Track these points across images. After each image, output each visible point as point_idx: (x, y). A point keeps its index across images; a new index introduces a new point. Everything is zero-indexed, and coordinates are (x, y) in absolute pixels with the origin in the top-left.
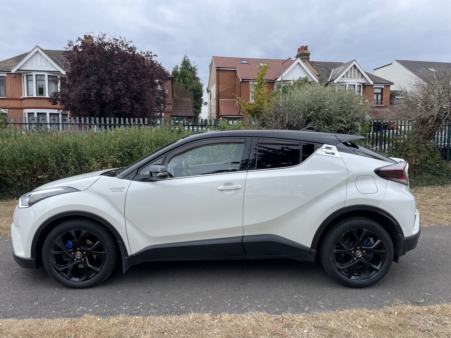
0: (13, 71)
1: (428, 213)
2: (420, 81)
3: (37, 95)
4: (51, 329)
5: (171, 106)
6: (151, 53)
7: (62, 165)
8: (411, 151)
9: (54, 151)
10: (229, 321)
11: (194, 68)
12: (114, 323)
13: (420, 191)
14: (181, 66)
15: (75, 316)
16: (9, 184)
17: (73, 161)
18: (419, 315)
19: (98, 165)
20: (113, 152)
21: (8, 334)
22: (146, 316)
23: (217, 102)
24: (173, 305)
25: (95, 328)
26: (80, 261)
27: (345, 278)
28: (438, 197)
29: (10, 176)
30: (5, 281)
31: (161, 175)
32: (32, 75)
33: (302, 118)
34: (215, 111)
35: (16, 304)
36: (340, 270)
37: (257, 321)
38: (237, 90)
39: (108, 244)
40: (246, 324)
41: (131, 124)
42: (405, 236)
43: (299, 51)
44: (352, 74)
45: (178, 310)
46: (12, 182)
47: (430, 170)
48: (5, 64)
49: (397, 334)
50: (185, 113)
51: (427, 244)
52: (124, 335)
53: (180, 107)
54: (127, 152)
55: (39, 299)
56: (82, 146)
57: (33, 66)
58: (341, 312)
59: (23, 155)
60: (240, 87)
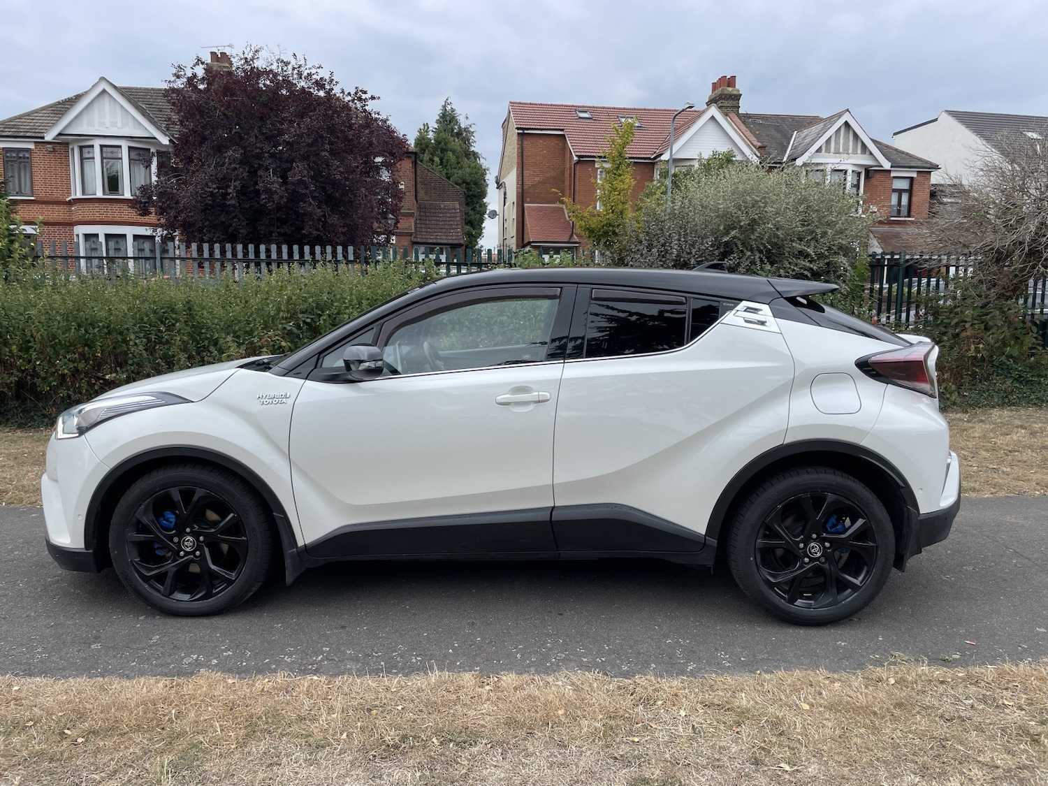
0: (49, 137)
1: (995, 467)
2: (993, 161)
3: (104, 193)
4: (127, 699)
5: (413, 221)
6: (365, 92)
7: (159, 352)
8: (967, 325)
9: (142, 319)
10: (516, 689)
11: (466, 130)
12: (263, 689)
13: (983, 418)
14: (436, 126)
15: (179, 674)
16: (41, 393)
17: (184, 342)
18: (944, 686)
19: (240, 351)
20: (273, 322)
21: (33, 708)
22: (335, 675)
23: (520, 209)
24: (394, 654)
25: (221, 698)
26: (192, 556)
27: (782, 603)
28: (1023, 431)
29: (42, 374)
30: (29, 599)
31: (369, 367)
32: (93, 146)
33: (712, 246)
34: (514, 233)
35: (52, 647)
36: (771, 586)
37: (577, 689)
38: (567, 183)
39: (253, 520)
40: (552, 696)
41: (317, 259)
42: (921, 512)
43: (714, 89)
44: (839, 143)
45: (405, 664)
46: (48, 388)
47: (1011, 371)
48: (31, 121)
49: (888, 724)
50: (444, 237)
51: (982, 535)
52: (283, 712)
53: (433, 222)
54: (304, 322)
55: (103, 637)
56: (203, 309)
57: (94, 126)
58: (768, 677)
59: (73, 327)
60: (573, 174)
